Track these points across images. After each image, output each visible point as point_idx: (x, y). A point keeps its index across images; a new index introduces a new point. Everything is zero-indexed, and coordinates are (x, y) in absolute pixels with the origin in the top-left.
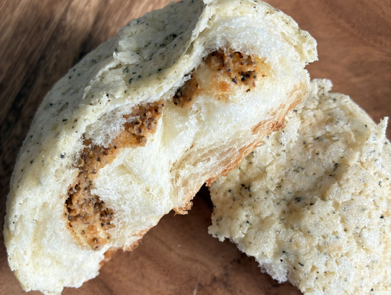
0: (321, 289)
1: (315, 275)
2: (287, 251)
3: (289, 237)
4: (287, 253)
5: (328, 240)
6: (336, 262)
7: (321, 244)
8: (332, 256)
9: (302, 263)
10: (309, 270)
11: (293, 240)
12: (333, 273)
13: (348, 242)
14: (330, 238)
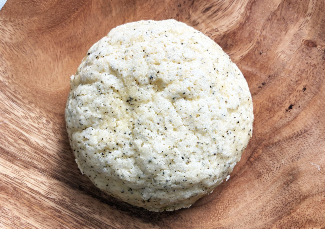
0: (201, 91)
1: (192, 90)
2: (174, 96)
3: (168, 92)
4: (175, 97)
5: (179, 74)
6: (192, 76)
7: (179, 78)
8: (188, 76)
9: (183, 93)
10: (189, 91)
11: (171, 91)
12: (196, 81)
13: (185, 65)
14: (179, 72)
